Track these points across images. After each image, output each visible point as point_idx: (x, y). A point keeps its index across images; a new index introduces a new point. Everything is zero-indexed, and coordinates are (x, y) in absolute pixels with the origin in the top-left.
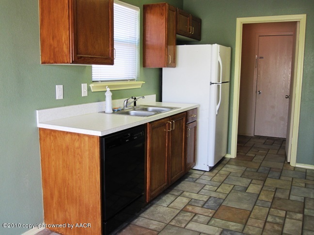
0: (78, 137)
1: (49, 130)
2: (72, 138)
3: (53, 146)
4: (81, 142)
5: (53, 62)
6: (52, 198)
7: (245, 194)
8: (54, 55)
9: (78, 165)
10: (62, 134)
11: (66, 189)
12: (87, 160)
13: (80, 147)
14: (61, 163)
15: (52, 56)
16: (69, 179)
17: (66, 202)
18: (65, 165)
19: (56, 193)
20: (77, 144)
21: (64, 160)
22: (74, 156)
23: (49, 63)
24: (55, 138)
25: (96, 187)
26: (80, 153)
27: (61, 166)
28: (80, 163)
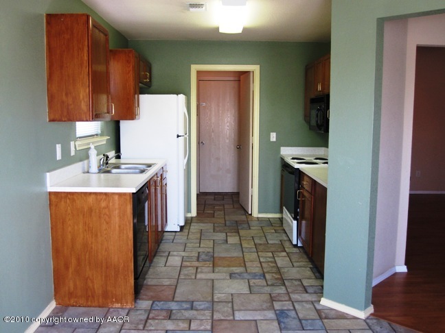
0: (104, 197)
1: (65, 192)
2: (97, 198)
3: (69, 211)
4: (109, 202)
5: (66, 119)
6: (67, 267)
7: (228, 246)
8: (68, 112)
9: (104, 226)
10: (83, 195)
11: (88, 253)
12: (117, 219)
13: (107, 207)
14: (81, 227)
15: (65, 114)
16: (92, 243)
17: (88, 269)
18: (87, 229)
19: (74, 261)
20: (103, 204)
21: (85, 223)
22: (100, 217)
23: (60, 120)
24: (74, 200)
25: (128, 245)
26: (108, 213)
27: (81, 230)
28: (107, 223)
